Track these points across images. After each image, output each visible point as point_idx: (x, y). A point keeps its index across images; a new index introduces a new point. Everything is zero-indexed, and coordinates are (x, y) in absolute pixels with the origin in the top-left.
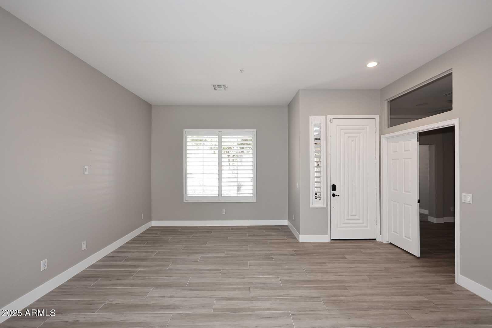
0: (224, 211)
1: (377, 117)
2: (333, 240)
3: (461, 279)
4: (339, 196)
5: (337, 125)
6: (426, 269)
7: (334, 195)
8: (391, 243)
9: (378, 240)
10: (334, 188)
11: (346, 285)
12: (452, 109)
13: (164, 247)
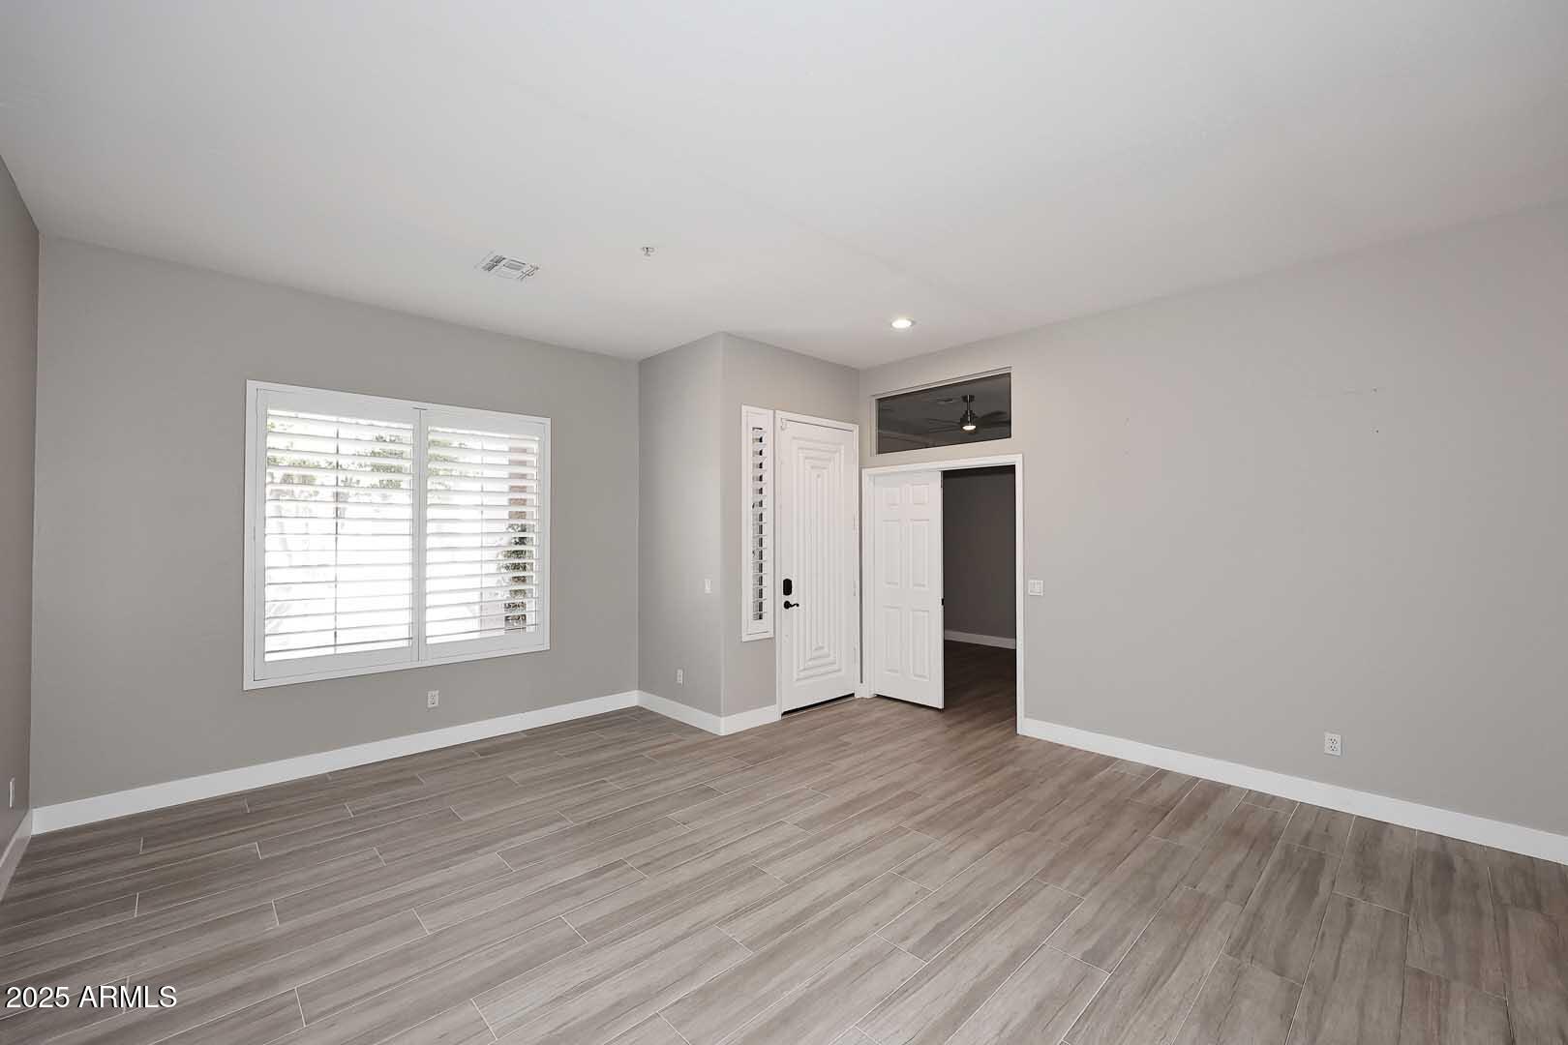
0: (433, 697)
1: (856, 428)
2: (785, 713)
3: (1028, 725)
4: (798, 605)
5: (794, 438)
6: (968, 725)
7: (787, 605)
8: (878, 696)
9: (857, 696)
10: (788, 587)
11: (910, 787)
12: (1010, 436)
13: (283, 881)
